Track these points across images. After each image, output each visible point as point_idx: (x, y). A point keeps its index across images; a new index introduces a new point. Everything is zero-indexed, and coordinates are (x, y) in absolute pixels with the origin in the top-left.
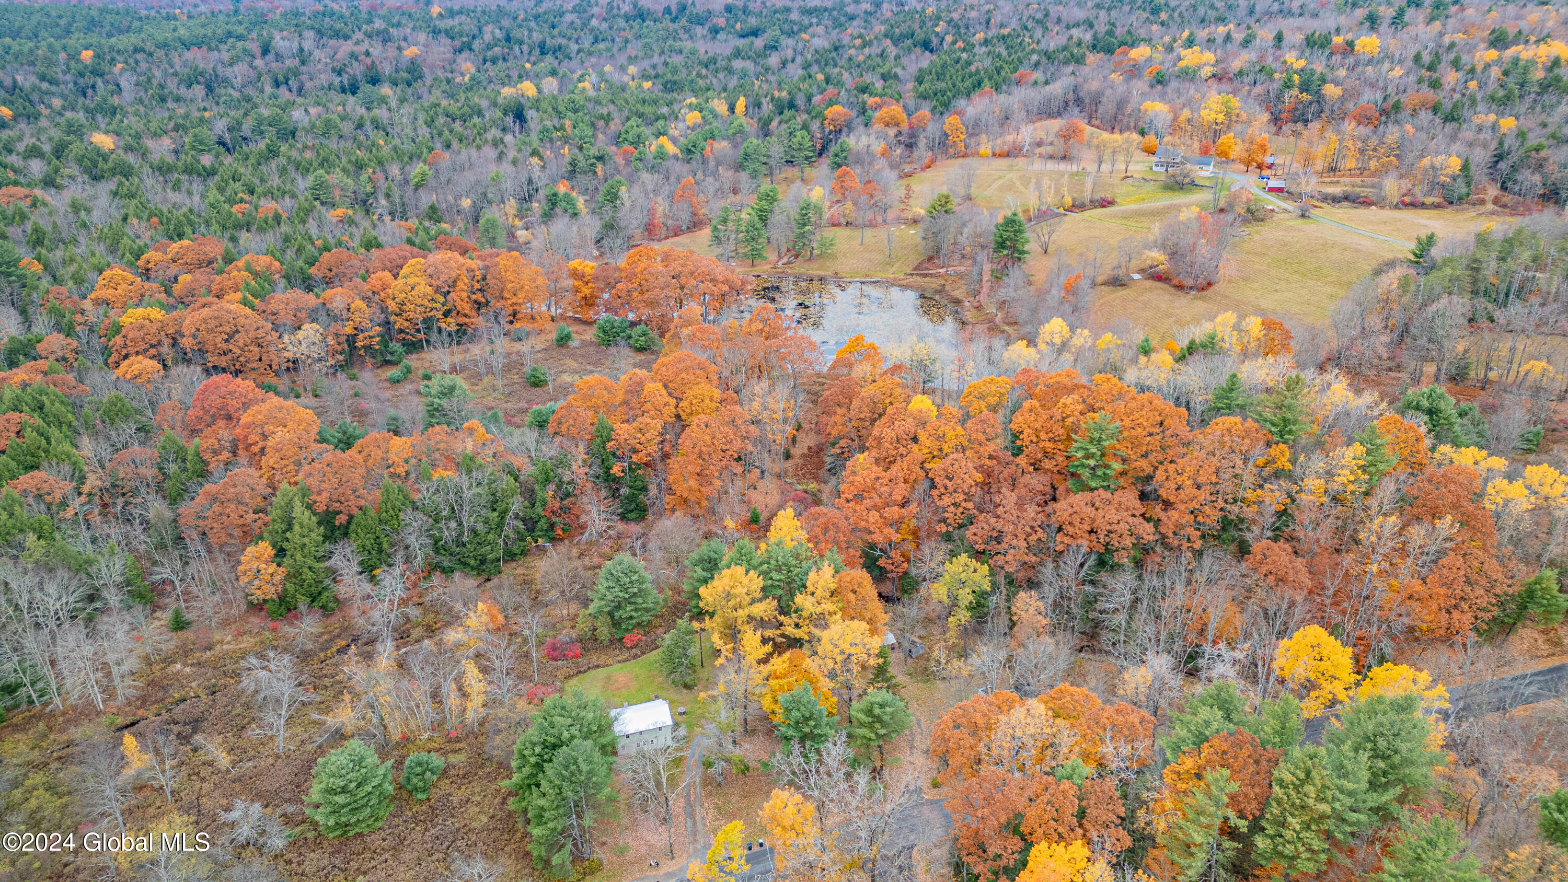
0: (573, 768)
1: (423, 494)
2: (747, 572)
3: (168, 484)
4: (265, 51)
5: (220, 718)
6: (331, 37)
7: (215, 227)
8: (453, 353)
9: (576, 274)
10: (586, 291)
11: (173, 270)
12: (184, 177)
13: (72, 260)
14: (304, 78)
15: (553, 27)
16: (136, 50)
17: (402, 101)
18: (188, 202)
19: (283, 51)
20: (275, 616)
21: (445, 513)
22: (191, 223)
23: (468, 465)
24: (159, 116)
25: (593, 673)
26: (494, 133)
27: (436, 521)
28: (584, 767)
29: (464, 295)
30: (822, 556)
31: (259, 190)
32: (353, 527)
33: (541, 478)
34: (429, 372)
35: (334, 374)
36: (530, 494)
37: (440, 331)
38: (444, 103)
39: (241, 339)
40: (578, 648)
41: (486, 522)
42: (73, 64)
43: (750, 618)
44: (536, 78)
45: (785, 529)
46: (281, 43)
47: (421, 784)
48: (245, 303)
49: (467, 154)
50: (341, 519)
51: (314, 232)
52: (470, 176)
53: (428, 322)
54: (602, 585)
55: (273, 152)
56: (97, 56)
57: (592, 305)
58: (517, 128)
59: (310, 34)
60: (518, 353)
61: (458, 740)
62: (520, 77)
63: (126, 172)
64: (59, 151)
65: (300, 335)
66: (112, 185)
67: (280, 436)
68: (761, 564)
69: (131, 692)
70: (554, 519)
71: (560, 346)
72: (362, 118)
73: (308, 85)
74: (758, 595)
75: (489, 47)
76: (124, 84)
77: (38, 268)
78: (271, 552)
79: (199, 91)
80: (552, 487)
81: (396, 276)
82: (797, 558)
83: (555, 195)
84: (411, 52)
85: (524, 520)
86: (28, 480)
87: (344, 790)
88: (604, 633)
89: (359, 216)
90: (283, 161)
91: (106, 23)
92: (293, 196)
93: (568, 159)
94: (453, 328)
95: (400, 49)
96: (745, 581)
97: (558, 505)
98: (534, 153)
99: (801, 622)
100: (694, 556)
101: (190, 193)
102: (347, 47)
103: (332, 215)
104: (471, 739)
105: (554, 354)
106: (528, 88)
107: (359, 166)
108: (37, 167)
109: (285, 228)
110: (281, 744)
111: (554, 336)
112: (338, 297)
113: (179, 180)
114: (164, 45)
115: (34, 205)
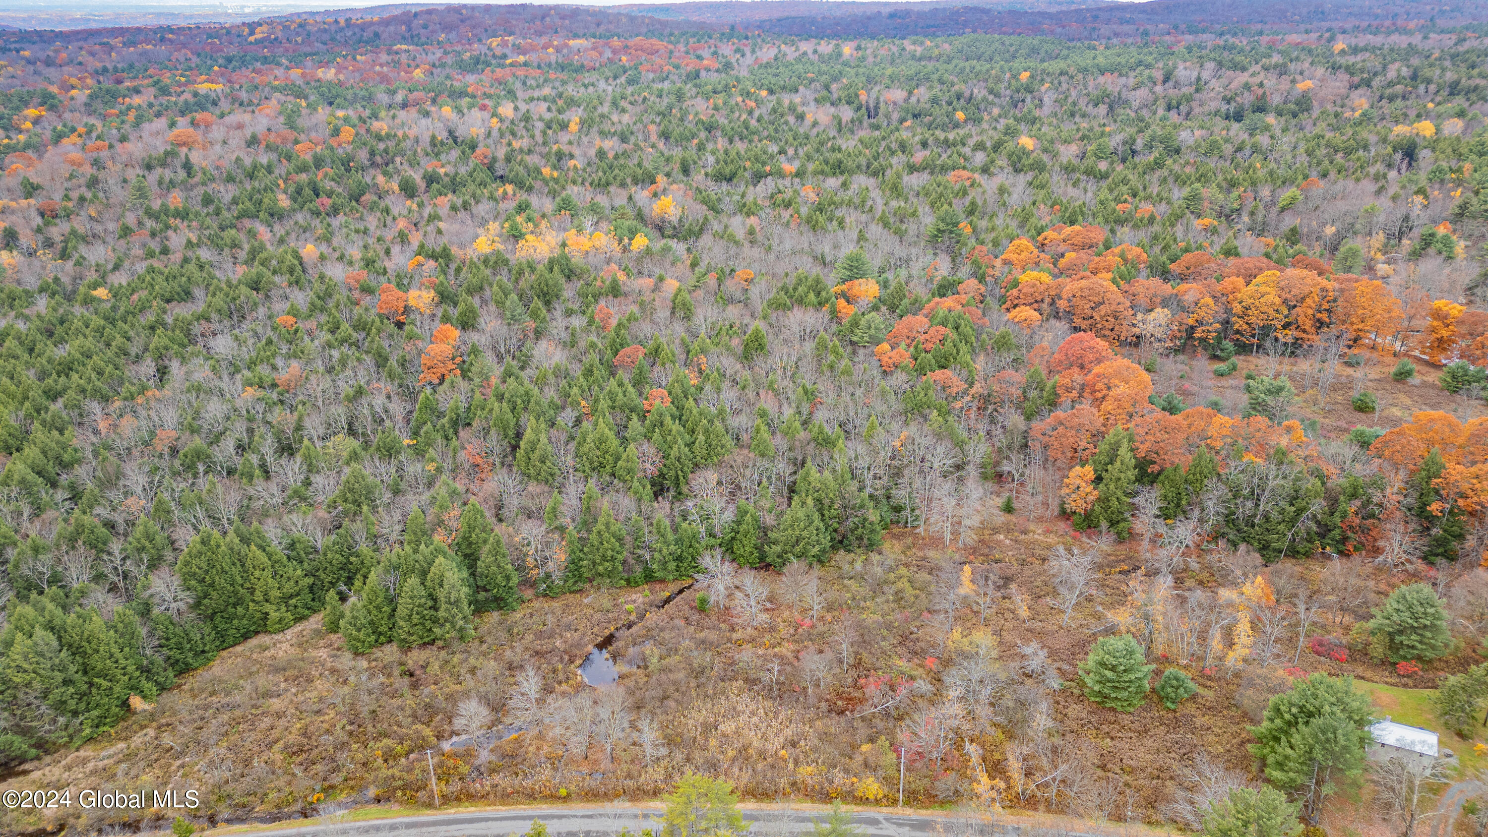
0: (1331, 736)
1: (1231, 470)
3: (1027, 404)
4: (1166, 79)
5: (1025, 583)
6: (1229, 68)
7: (1100, 219)
8: (1281, 363)
9: (1438, 315)
10: (1445, 333)
11: (1062, 248)
12: (1083, 177)
13: (993, 229)
14: (1194, 104)
15: (1473, 67)
16: (1061, 74)
17: (1284, 130)
18: (1082, 197)
19: (1182, 80)
20: (1078, 528)
21: (1245, 492)
22: (1082, 213)
23: (1280, 457)
24: (1068, 128)
25: (1357, 680)
26: (1379, 167)
27: (1235, 497)
28: (1342, 741)
29: (1310, 312)
31: (1142, 194)
32: (1161, 478)
33: (1349, 491)
34: (1254, 374)
35: (1167, 356)
36: (1333, 502)
37: (1276, 339)
38: (1329, 135)
39: (1103, 309)
40: (1345, 653)
41: (1282, 512)
42: (1013, 82)
44: (1438, 118)
46: (1183, 72)
47: (1173, 695)
48: (1114, 281)
49: (1347, 184)
50: (1156, 468)
51: (1180, 235)
52: (1342, 206)
53: (1266, 330)
54: (1391, 604)
55: (1158, 164)
56: (1032, 77)
57: (1444, 349)
58: (1404, 166)
59: (1210, 65)
60: (1348, 377)
61: (1210, 678)
62: (1419, 116)
63: (1039, 167)
64: (996, 147)
65: (1152, 315)
66: (1029, 177)
67: (1121, 389)
69: (969, 541)
70: (1349, 534)
71: (1398, 381)
72: (1243, 142)
73: (1197, 110)
75: (1391, 84)
76: (1046, 100)
77: (968, 230)
78: (1092, 476)
79: (1103, 109)
80: (1358, 503)
81: (1248, 283)
83: (1432, 235)
84: (1303, 86)
85: (1318, 523)
86: (939, 374)
87: (1113, 669)
88: (1378, 650)
89: (1222, 227)
90: (1165, 173)
91: (1042, 52)
92: (1169, 202)
93: (1458, 201)
94: (1290, 341)
95: (1293, 81)
97: (1357, 521)
98: (1421, 191)
101: (1085, 191)
102: (1243, 78)
103: (1198, 224)
104: (1222, 682)
105: (1388, 386)
106: (1426, 128)
107: (1232, 184)
108: (980, 158)
109: (1156, 228)
110: (1065, 619)
111: (1393, 370)
112: (1191, 291)
113: (1079, 180)
114: (1084, 70)
115: (972, 185)
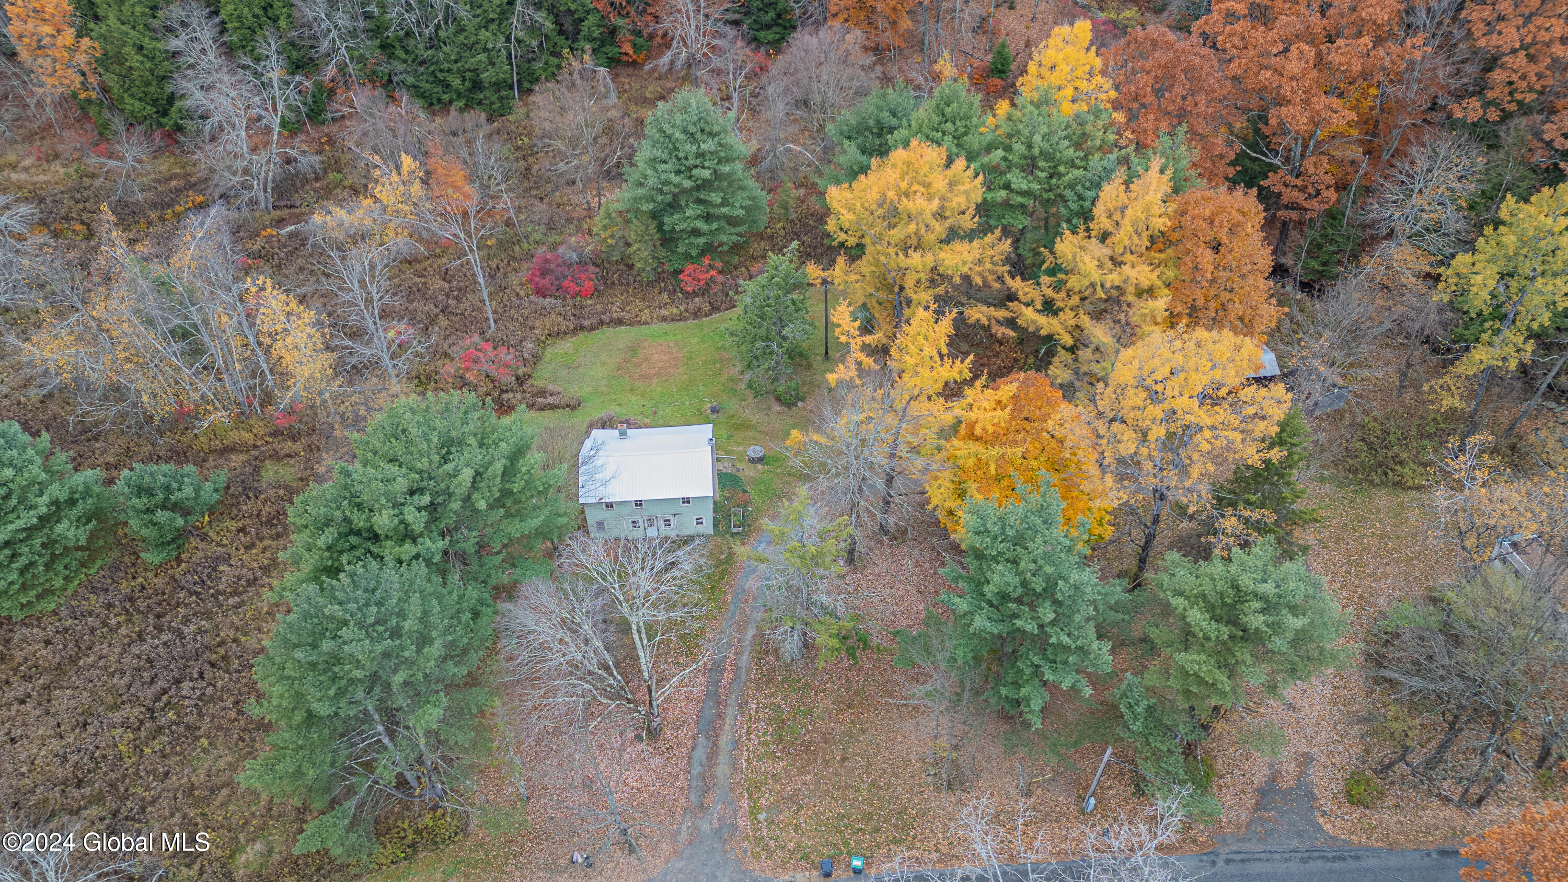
2: (949, 162)
25: (608, 333)
30: (1140, 147)
40: (590, 278)
43: (936, 276)
45: (1064, 68)
61: (293, 433)
68: (989, 148)
70: (617, 20)
74: (968, 222)
82: (1078, 146)
88: (644, 254)
96: (939, 182)
99: (1059, 298)
100: (849, 117)
